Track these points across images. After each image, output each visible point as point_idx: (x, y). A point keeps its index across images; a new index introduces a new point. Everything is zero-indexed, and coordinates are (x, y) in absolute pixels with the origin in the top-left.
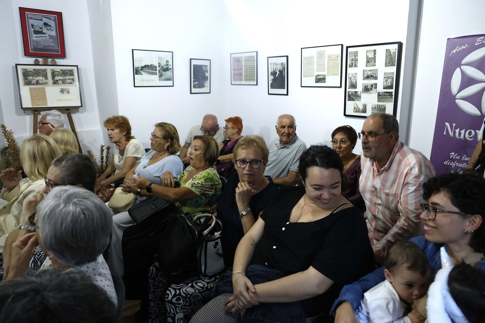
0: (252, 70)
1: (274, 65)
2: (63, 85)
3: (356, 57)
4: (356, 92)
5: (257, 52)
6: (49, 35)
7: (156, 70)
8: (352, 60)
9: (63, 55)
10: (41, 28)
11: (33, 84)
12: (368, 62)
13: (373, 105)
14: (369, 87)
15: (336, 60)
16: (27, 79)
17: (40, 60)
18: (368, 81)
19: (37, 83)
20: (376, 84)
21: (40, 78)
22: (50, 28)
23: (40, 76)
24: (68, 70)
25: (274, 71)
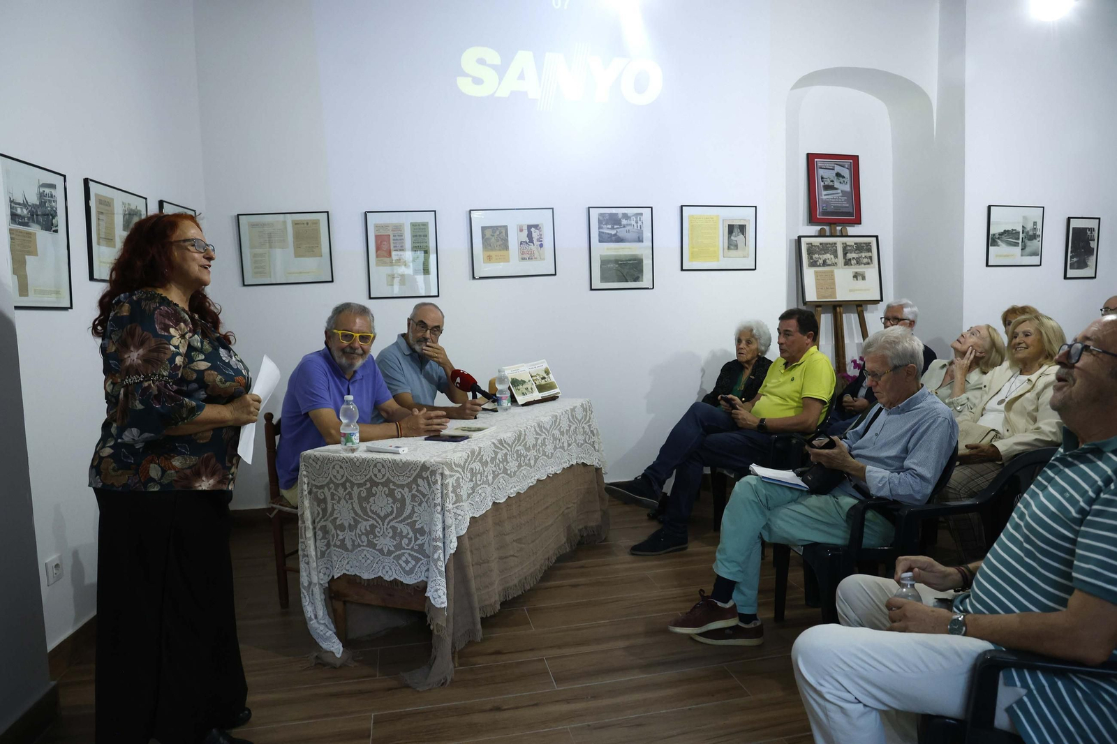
2: (858, 266)
6: (842, 191)
7: (1018, 239)
9: (858, 221)
10: (832, 181)
11: (820, 266)
16: (811, 258)
17: (827, 228)
19: (825, 264)
21: (828, 256)
22: (844, 179)
23: (828, 253)
24: (864, 243)
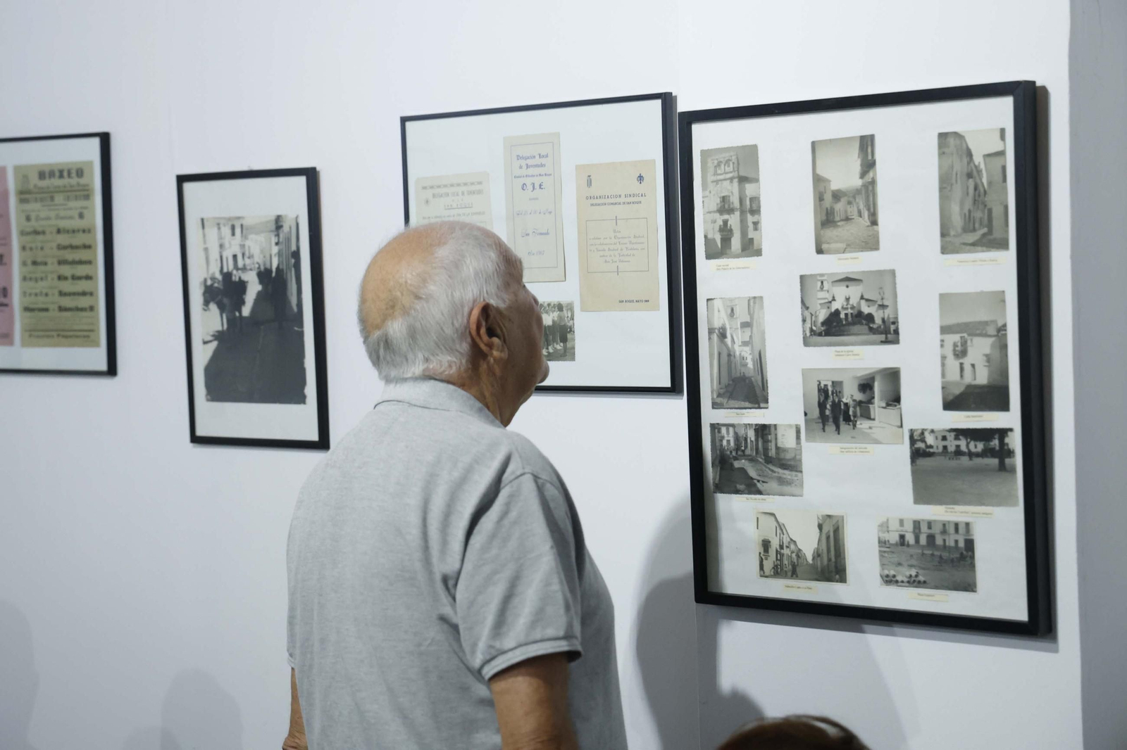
0: (74, 263)
1: (226, 231)
3: (750, 189)
4: (763, 431)
5: (105, 139)
8: (725, 207)
12: (826, 220)
13: (884, 527)
14: (850, 394)
15: (634, 199)
18: (838, 355)
20: (893, 376)
25: (227, 276)
